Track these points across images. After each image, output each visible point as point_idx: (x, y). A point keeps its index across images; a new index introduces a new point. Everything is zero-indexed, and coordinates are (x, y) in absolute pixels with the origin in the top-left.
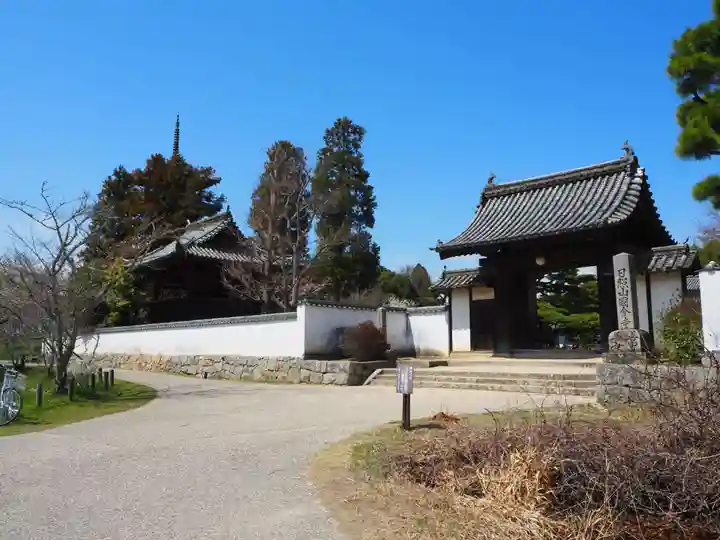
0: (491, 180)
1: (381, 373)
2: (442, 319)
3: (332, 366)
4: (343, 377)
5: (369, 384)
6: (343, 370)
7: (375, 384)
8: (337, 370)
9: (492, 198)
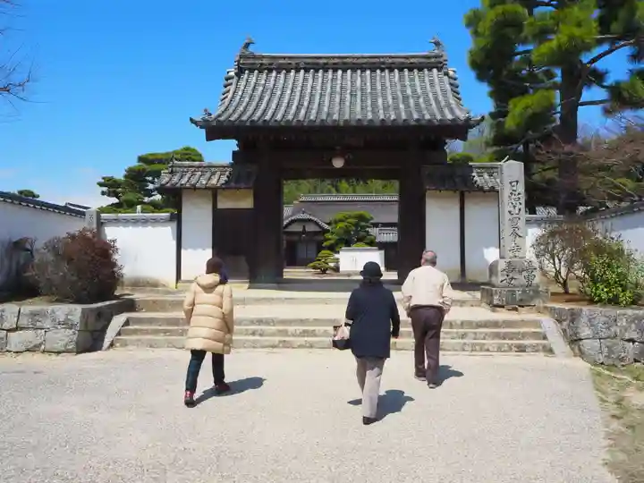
0: (247, 45)
1: (127, 323)
2: (168, 232)
3: (34, 315)
4: (64, 337)
5: (112, 345)
6: (67, 324)
7: (125, 344)
8: (47, 324)
9: (251, 71)
